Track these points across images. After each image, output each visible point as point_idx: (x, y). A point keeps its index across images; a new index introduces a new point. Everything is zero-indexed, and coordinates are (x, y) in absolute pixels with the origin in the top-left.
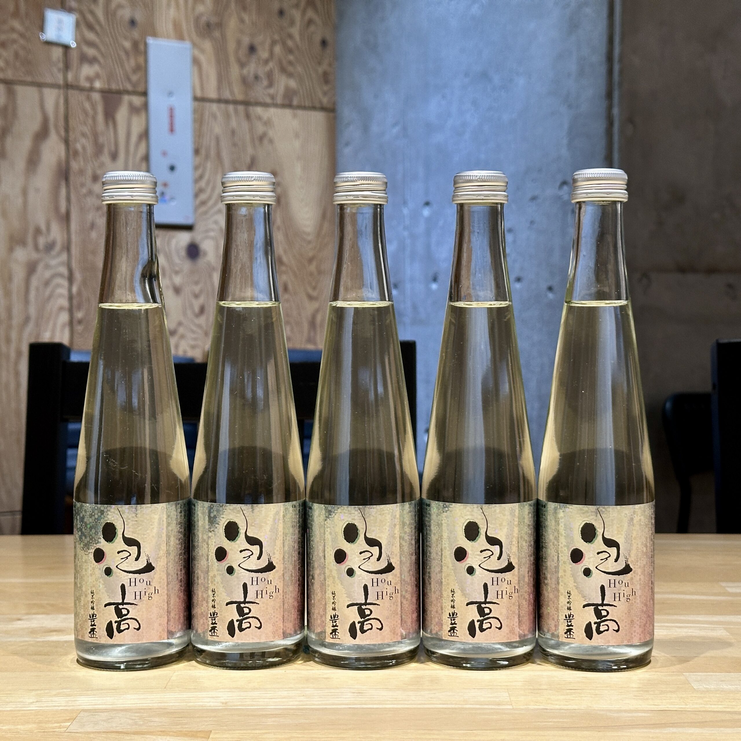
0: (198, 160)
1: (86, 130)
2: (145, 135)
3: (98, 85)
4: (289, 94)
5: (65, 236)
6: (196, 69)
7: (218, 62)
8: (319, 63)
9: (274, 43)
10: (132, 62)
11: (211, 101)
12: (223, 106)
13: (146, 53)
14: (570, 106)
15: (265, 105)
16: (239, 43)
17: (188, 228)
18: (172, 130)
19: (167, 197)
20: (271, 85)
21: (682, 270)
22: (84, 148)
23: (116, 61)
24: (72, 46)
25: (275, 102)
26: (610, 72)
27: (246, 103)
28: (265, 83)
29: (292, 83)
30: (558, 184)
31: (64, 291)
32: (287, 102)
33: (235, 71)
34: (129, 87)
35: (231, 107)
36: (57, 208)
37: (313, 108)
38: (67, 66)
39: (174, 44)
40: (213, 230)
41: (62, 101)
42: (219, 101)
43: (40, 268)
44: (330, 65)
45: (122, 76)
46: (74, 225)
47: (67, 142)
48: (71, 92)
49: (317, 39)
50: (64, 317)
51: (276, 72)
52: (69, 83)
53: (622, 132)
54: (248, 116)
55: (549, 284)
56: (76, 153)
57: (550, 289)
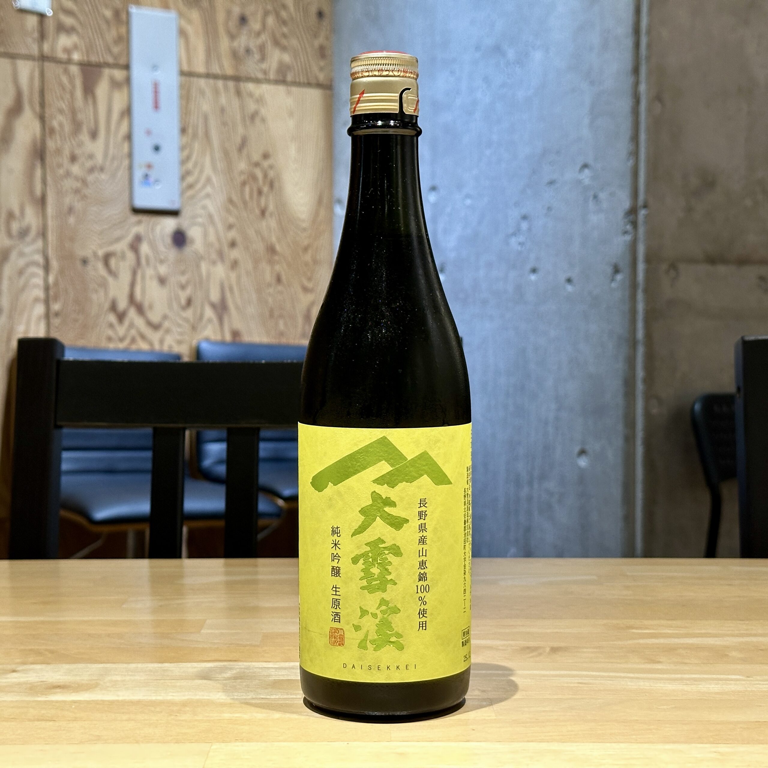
0: (185, 140)
1: (63, 105)
2: (128, 112)
3: (76, 56)
4: (283, 69)
5: (41, 222)
6: (182, 42)
7: (207, 33)
8: (316, 36)
9: (266, 13)
10: (114, 33)
11: (199, 76)
12: (211, 81)
13: (128, 23)
14: (592, 83)
15: (257, 81)
16: (229, 13)
17: (174, 213)
18: (156, 106)
19: (152, 179)
20: (263, 58)
21: (712, 260)
22: (61, 125)
23: (96, 31)
24: (48, 14)
25: (267, 77)
26: (637, 45)
27: (237, 79)
28: (257, 56)
29: (287, 58)
30: (578, 167)
31: (39, 281)
32: (281, 78)
33: (224, 44)
34: (110, 60)
35: (220, 83)
36: (31, 192)
37: (309, 85)
38: (42, 36)
39: (159, 14)
40: (201, 216)
41: (37, 74)
42: (208, 76)
43: (13, 256)
44: (327, 38)
45: (103, 49)
46: (50, 210)
47: (42, 118)
48: (47, 64)
49: (313, 10)
50: (40, 309)
51: (269, 46)
52: (45, 54)
53: (649, 110)
54: (238, 93)
55: (569, 275)
56: (52, 131)
57: (569, 281)
